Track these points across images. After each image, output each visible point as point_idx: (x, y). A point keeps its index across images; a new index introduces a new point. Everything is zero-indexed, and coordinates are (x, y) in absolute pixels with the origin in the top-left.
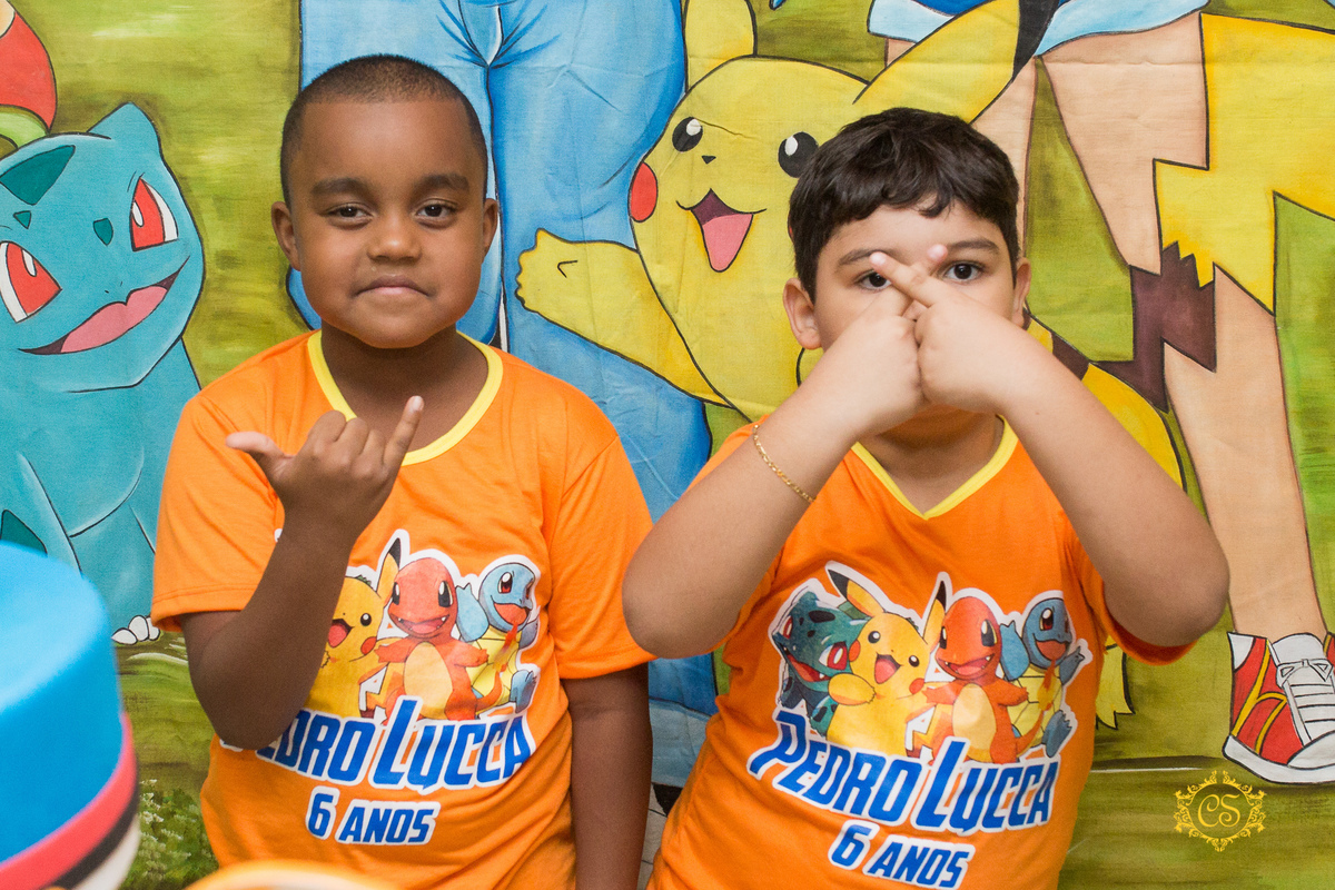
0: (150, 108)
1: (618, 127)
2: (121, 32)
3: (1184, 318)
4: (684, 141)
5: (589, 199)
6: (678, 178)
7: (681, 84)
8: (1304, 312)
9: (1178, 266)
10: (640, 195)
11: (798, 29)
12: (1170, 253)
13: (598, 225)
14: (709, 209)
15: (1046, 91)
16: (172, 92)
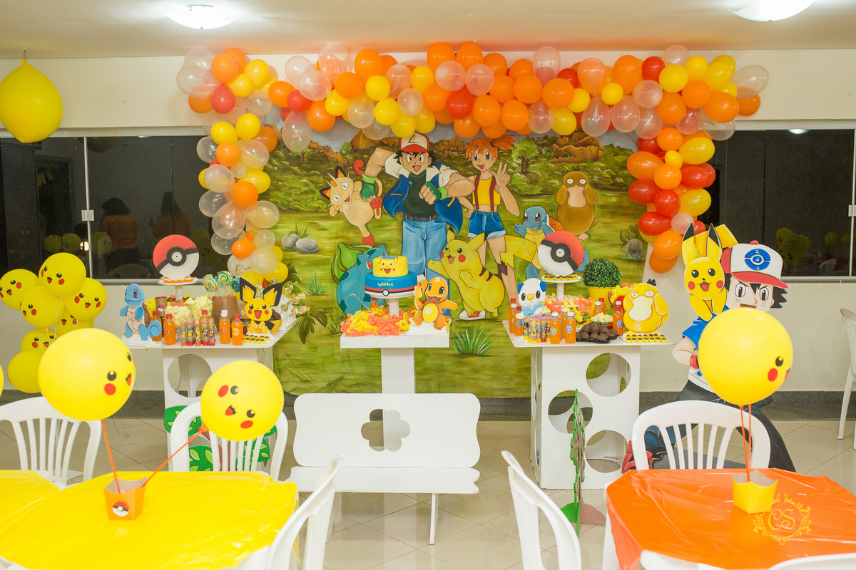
0: (385, 245)
1: (439, 248)
2: (382, 236)
3: (504, 269)
4: (447, 249)
5: (436, 255)
6: (446, 253)
7: (446, 243)
8: (518, 269)
9: (503, 263)
10: (442, 255)
11: (460, 236)
12: (502, 262)
13: (437, 258)
14: (450, 257)
15: (488, 244)
16: (387, 243)
